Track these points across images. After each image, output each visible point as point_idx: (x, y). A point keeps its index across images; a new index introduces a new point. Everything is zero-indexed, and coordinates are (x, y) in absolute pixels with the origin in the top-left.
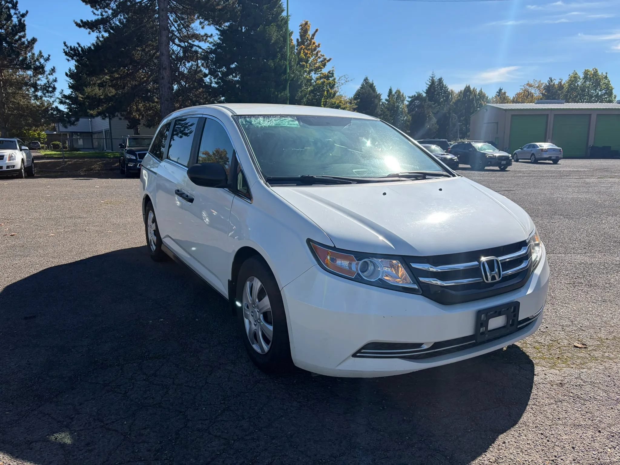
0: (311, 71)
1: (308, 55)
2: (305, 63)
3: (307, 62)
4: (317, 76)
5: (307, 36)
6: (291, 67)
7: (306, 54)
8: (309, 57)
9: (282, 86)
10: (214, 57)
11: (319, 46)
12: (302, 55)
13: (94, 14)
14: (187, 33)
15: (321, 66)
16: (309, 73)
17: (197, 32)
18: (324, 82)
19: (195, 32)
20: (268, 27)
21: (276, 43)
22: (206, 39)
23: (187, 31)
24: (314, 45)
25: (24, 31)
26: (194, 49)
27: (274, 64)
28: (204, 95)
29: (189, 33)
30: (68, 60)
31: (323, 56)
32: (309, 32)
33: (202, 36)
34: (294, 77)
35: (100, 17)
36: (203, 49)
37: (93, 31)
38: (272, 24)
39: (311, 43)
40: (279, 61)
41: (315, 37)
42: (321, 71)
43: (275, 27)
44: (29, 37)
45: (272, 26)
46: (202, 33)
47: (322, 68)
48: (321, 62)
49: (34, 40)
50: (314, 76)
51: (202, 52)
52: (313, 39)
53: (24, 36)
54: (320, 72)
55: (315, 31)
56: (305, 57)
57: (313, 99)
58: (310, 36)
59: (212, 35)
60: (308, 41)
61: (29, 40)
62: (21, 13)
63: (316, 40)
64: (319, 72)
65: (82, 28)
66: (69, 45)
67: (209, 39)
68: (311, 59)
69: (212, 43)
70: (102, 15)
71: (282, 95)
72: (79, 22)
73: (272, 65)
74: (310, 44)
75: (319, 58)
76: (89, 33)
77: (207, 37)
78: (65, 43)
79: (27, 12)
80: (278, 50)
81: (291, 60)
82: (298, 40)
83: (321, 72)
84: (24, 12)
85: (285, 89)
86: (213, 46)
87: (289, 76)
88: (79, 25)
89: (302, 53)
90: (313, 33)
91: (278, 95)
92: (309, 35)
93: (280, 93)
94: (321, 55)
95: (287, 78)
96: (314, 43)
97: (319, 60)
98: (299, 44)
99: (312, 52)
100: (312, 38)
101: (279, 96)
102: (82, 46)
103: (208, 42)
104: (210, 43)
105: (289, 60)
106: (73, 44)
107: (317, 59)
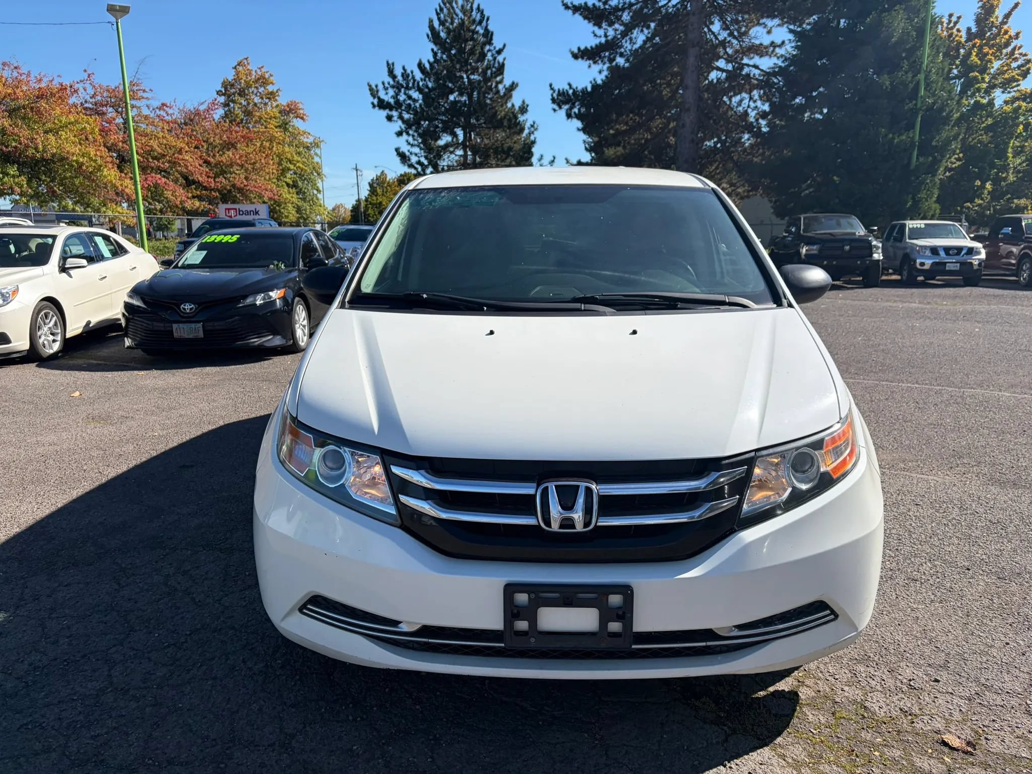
0: (992, 87)
1: (989, 57)
2: (977, 74)
3: (983, 70)
4: (1007, 96)
5: (992, 20)
6: (928, 85)
7: (982, 56)
8: (990, 61)
9: (906, 122)
10: (780, 81)
11: (1017, 36)
12: (974, 58)
13: (595, 35)
14: (740, 45)
15: (1017, 77)
16: (988, 92)
17: (757, 42)
18: (1020, 107)
19: (753, 41)
20: (887, 14)
21: (901, 41)
22: (773, 51)
23: (739, 41)
24: (1007, 37)
25: (502, 73)
26: (746, 70)
27: (891, 84)
28: (759, 149)
29: (744, 45)
30: (555, 110)
31: (1025, 55)
32: (997, 13)
33: (766, 47)
34: (934, 104)
35: (603, 40)
36: (762, 70)
37: (595, 63)
38: (896, 8)
39: (1000, 31)
40: (902, 75)
41: (1010, 19)
42: (1018, 85)
43: (901, 12)
44: (507, 82)
45: (895, 10)
46: (766, 41)
47: (1018, 80)
48: (1019, 67)
49: (513, 87)
50: (999, 97)
51: (760, 75)
52: (1006, 23)
53: (501, 82)
54: (1015, 89)
55: (1013, 5)
56: (979, 62)
57: (989, 143)
58: (1000, 20)
59: (783, 42)
60: (994, 29)
61: (507, 86)
62: (497, 49)
63: (1012, 27)
64: (1013, 88)
65: (580, 59)
66: (556, 88)
67: (777, 50)
68: (996, 64)
69: (782, 56)
70: (606, 36)
71: (903, 140)
72: (576, 51)
73: (888, 83)
74: (998, 34)
75: (1016, 59)
76: (590, 67)
77: (775, 47)
78: (551, 85)
79: (504, 46)
80: (904, 55)
81: (930, 71)
82: (969, 29)
83: (1019, 88)
84: (501, 46)
85: (910, 127)
86: (783, 62)
87: (922, 102)
88: (575, 56)
89: (974, 54)
90: (1006, 11)
91: (893, 138)
92: (997, 17)
93: (898, 137)
94: (1021, 54)
95: (919, 105)
96: (1006, 32)
97: (1014, 65)
98: (970, 36)
99: (1000, 49)
100: (1004, 23)
101: (896, 141)
102: (574, 86)
103: (775, 56)
104: (778, 58)
105: (925, 71)
106: (561, 85)
107: (1011, 62)
